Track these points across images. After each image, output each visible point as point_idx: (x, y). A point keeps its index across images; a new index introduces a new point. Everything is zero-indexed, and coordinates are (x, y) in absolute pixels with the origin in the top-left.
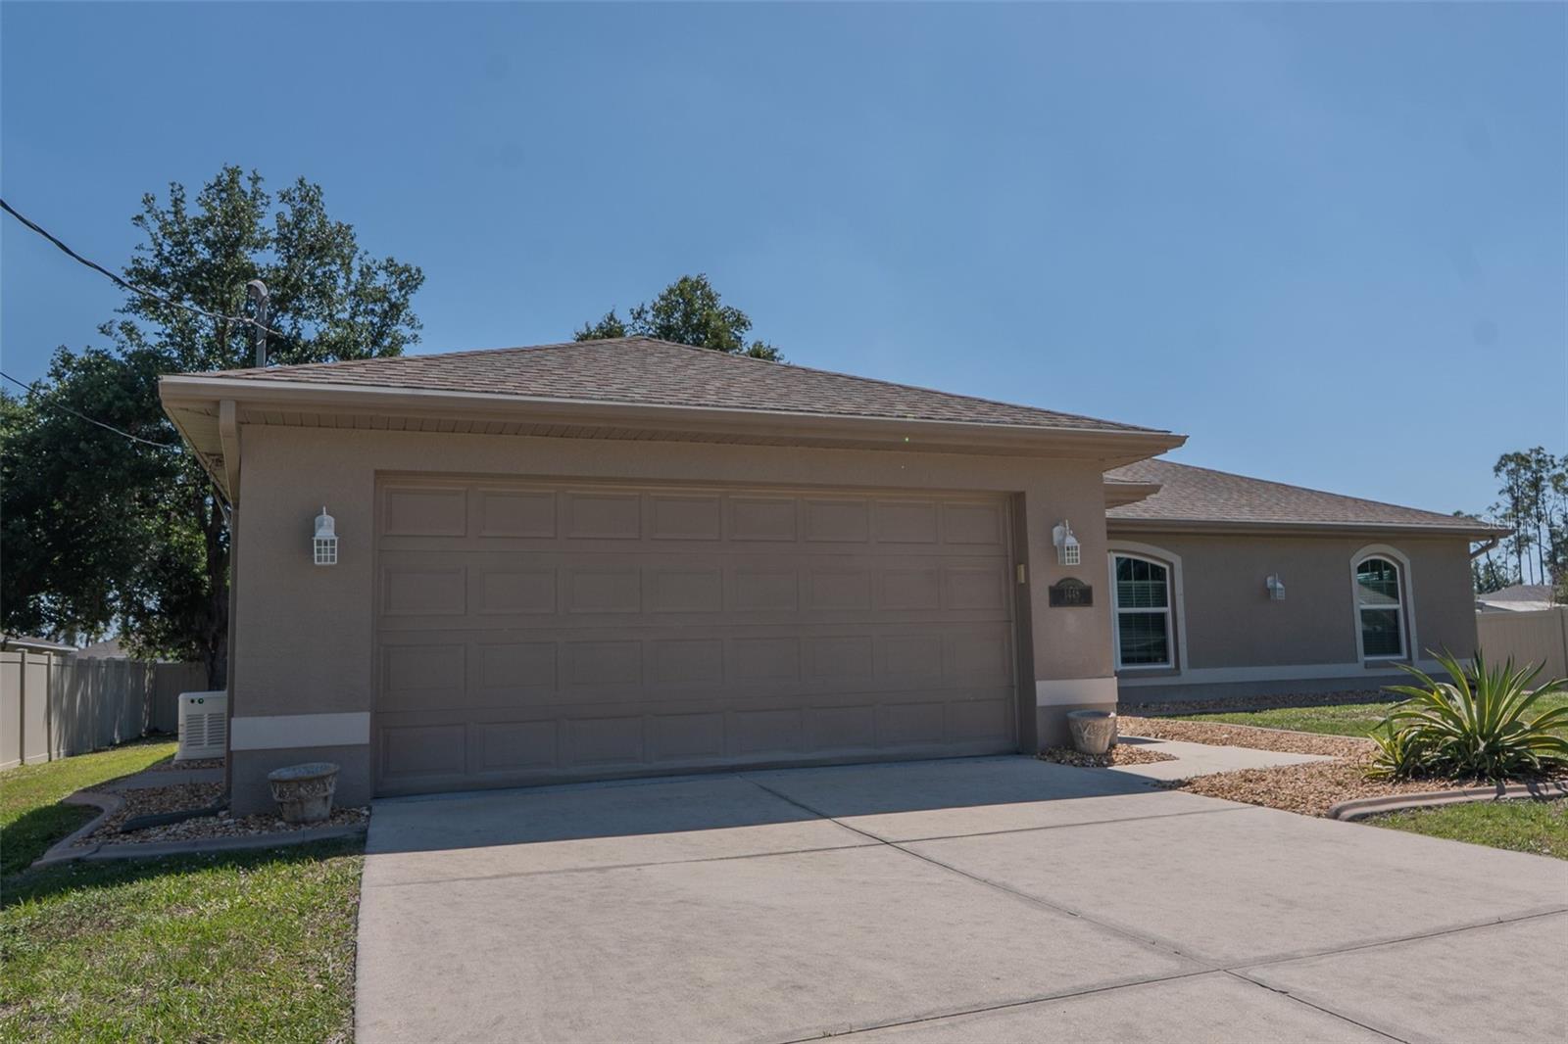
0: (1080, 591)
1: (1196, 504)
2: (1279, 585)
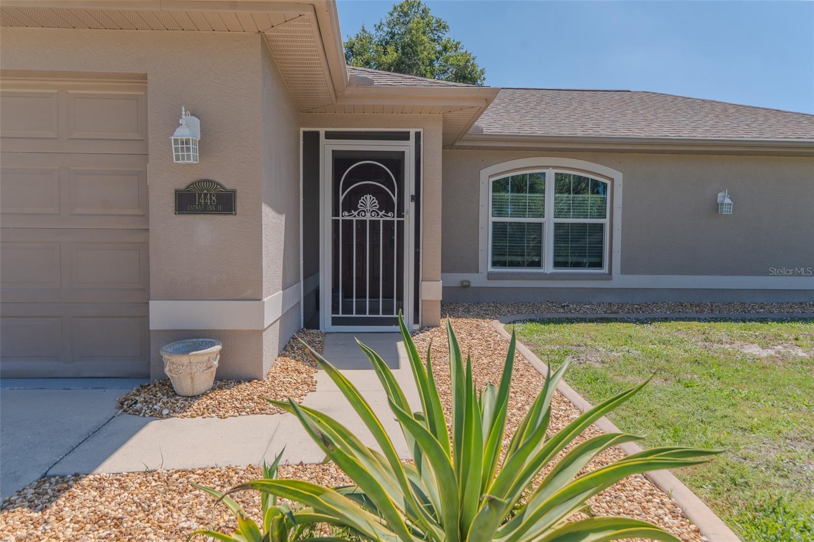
0: (217, 195)
1: (653, 125)
2: (728, 201)
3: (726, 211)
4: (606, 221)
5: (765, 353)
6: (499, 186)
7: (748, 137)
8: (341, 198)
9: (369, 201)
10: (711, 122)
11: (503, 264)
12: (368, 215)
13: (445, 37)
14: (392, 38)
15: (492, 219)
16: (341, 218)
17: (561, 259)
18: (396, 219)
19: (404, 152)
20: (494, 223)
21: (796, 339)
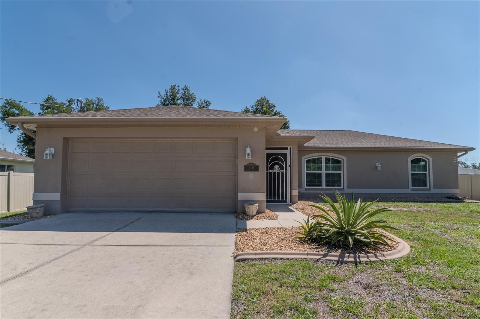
0: (255, 167)
1: (355, 143)
2: (380, 166)
3: (379, 169)
4: (342, 172)
5: (395, 209)
6: (308, 161)
7: (385, 146)
8: (269, 166)
9: (277, 167)
10: (373, 141)
11: (310, 186)
12: (277, 171)
13: (275, 110)
14: (257, 110)
15: (306, 172)
16: (269, 172)
17: (328, 184)
18: (285, 172)
19: (286, 153)
20: (307, 173)
21: (404, 206)
